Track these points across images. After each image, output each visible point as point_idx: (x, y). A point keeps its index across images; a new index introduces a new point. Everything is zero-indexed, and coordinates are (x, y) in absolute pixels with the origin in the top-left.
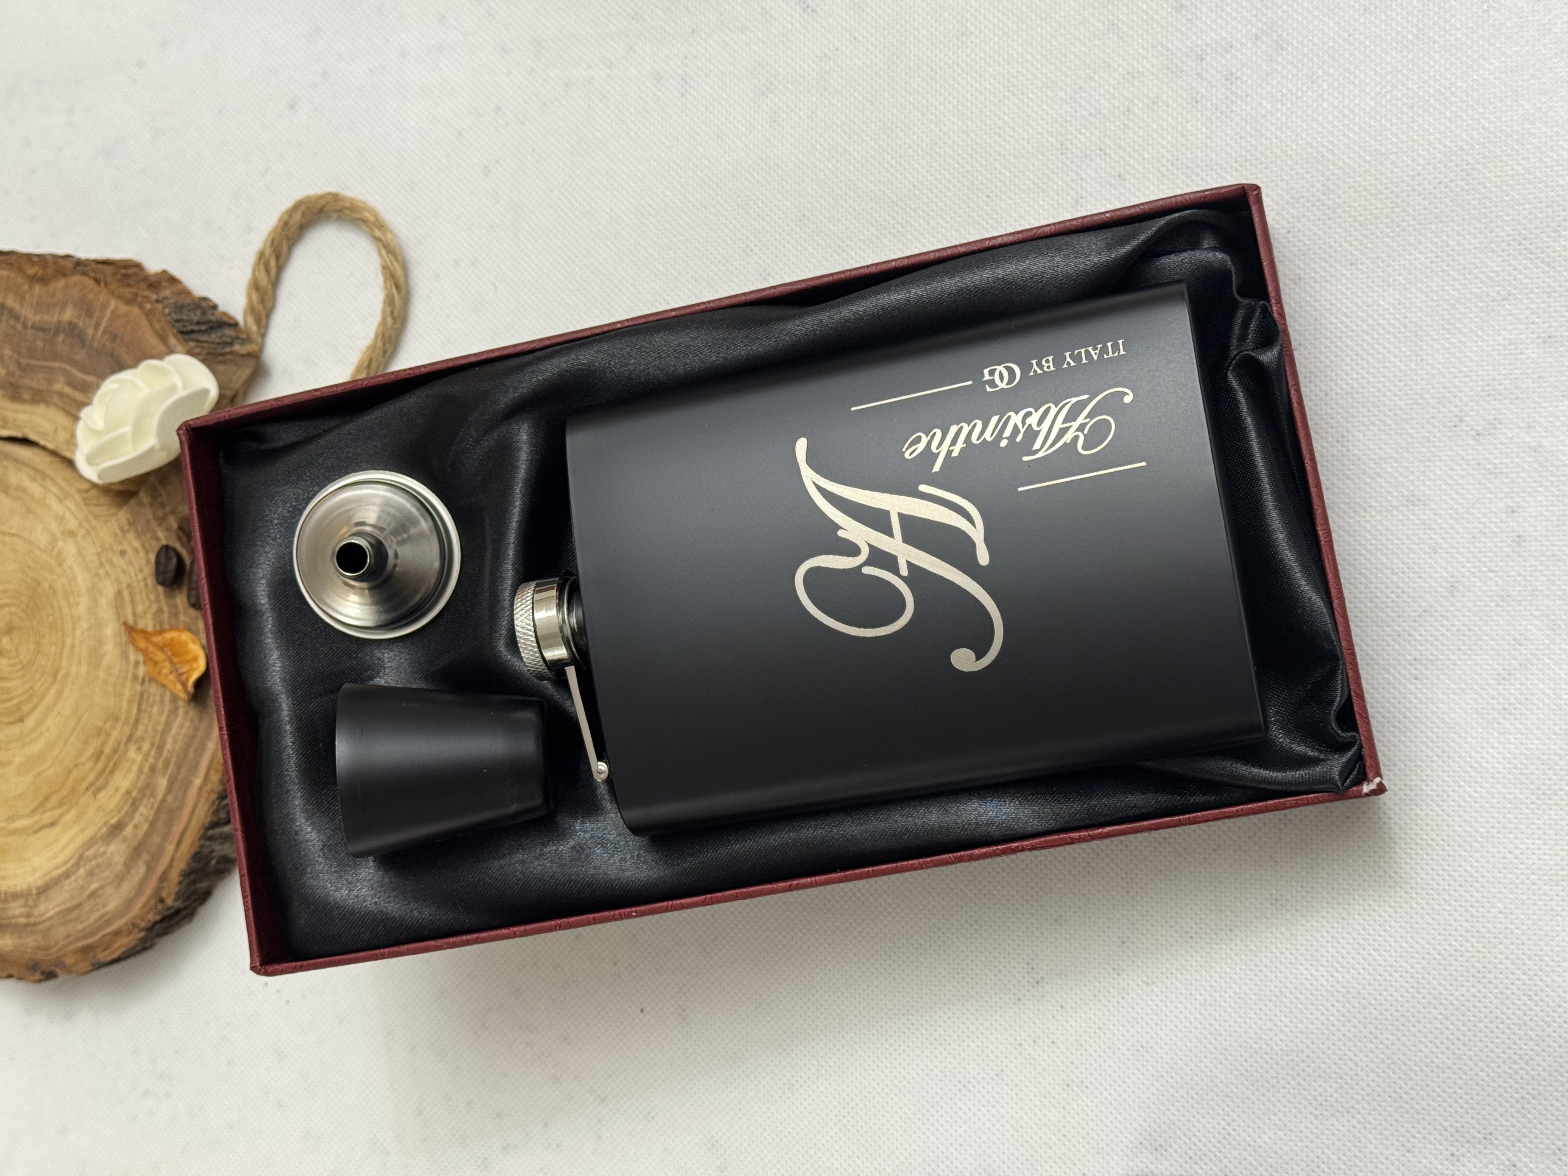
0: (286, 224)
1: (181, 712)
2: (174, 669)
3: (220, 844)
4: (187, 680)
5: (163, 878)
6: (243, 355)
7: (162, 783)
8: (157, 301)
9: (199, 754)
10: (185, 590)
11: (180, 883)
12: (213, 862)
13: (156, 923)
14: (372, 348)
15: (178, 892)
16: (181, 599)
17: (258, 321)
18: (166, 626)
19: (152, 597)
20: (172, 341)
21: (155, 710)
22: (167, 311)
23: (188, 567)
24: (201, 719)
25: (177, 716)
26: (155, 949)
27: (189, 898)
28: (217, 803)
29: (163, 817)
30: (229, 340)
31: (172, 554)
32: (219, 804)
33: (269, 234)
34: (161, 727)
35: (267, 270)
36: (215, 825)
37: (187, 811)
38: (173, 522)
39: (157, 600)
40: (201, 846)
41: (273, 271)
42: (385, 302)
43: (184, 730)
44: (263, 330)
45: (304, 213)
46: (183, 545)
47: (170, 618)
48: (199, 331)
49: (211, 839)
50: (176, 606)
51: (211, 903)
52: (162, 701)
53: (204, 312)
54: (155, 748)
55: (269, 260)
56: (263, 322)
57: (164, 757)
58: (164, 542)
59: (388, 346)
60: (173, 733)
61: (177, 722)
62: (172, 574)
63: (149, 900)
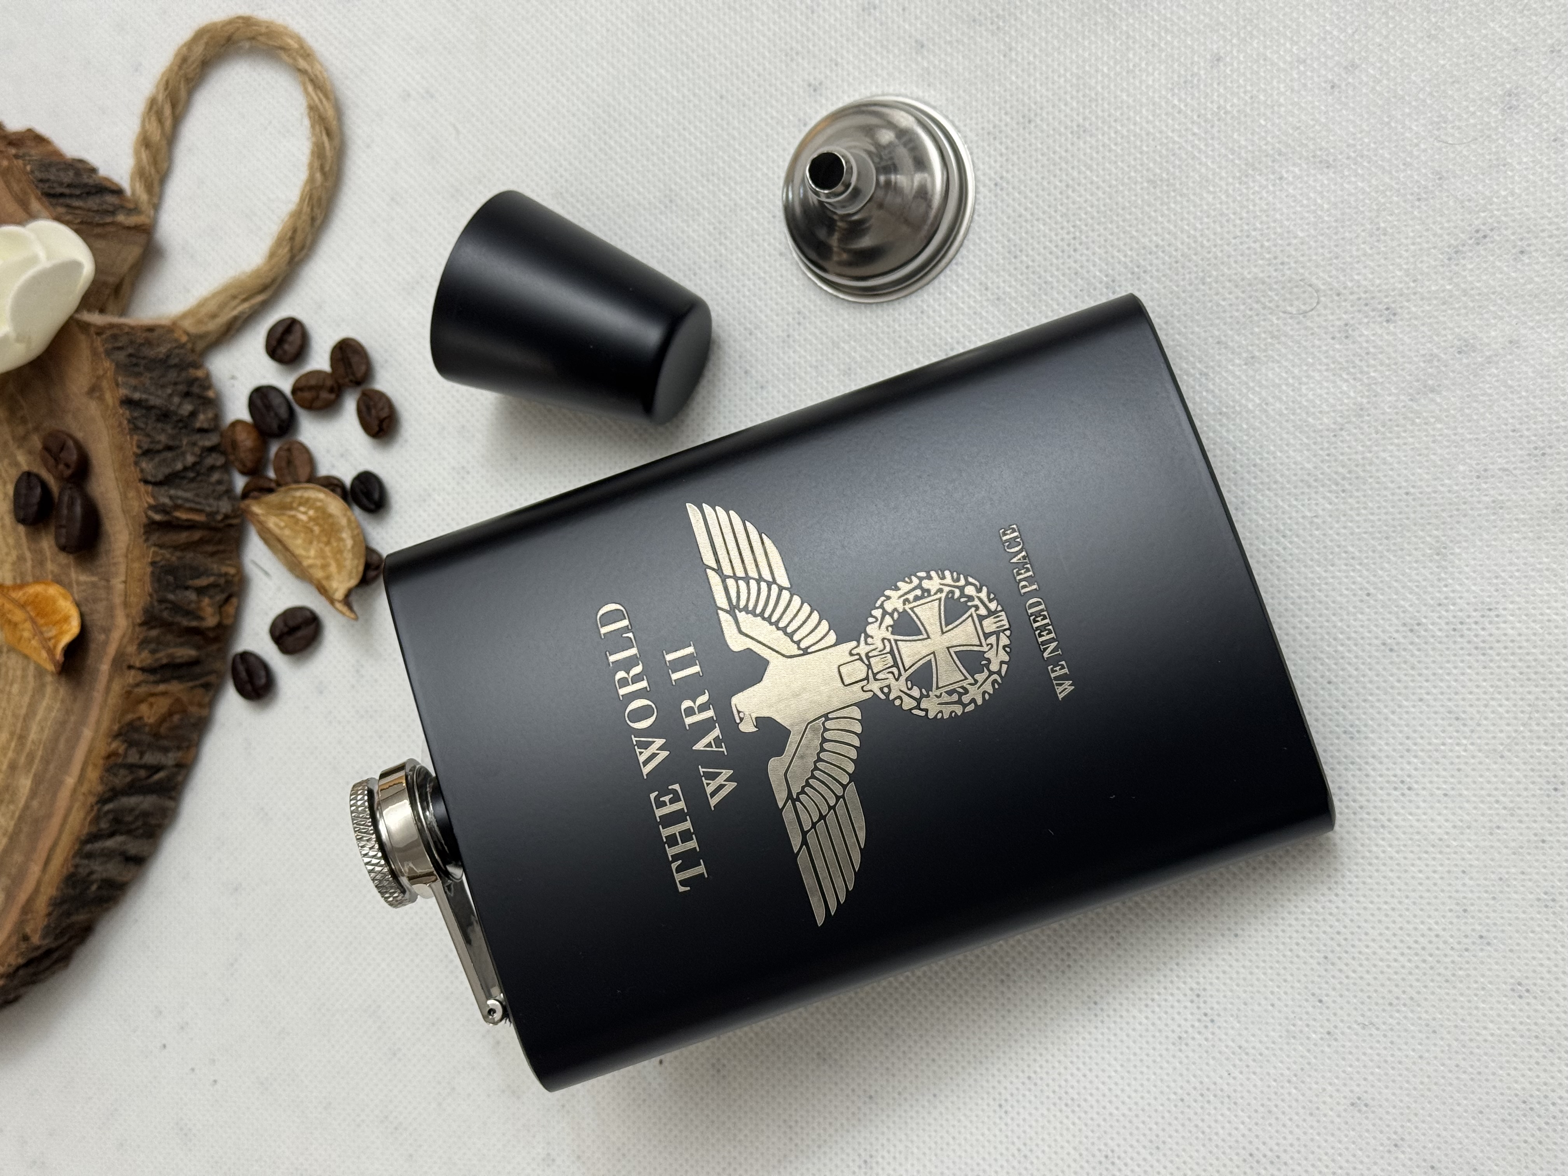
0: (184, 60)
1: (49, 689)
2: (38, 631)
3: (101, 864)
4: (55, 647)
5: (27, 909)
6: (129, 228)
7: (25, 783)
8: (16, 156)
9: (72, 744)
10: (53, 529)
11: (49, 914)
12: (94, 887)
13: (18, 968)
14: (296, 214)
15: (47, 927)
16: (47, 544)
17: (149, 188)
18: (30, 579)
19: (11, 541)
20: (35, 205)
21: (15, 689)
22: (28, 168)
23: (56, 501)
24: (75, 699)
25: (44, 696)
26: (22, 1002)
27: (62, 933)
28: (96, 808)
29: (26, 829)
30: (111, 208)
31: (34, 481)
32: (99, 810)
33: (163, 75)
34: (23, 711)
35: (160, 121)
36: (93, 837)
37: (56, 821)
38: (36, 442)
39: (18, 545)
40: (76, 866)
41: (168, 123)
42: (313, 153)
43: (53, 714)
44: (155, 200)
45: (207, 44)
46: (49, 470)
47: (33, 567)
48: (71, 196)
49: (89, 856)
50: (41, 551)
51: (94, 943)
52: (24, 677)
53: (78, 173)
54: (15, 738)
55: (162, 107)
56: (156, 189)
57: (27, 750)
58: (25, 468)
59: (317, 211)
60: (38, 718)
61: (44, 704)
62: (35, 508)
63: (9, 937)
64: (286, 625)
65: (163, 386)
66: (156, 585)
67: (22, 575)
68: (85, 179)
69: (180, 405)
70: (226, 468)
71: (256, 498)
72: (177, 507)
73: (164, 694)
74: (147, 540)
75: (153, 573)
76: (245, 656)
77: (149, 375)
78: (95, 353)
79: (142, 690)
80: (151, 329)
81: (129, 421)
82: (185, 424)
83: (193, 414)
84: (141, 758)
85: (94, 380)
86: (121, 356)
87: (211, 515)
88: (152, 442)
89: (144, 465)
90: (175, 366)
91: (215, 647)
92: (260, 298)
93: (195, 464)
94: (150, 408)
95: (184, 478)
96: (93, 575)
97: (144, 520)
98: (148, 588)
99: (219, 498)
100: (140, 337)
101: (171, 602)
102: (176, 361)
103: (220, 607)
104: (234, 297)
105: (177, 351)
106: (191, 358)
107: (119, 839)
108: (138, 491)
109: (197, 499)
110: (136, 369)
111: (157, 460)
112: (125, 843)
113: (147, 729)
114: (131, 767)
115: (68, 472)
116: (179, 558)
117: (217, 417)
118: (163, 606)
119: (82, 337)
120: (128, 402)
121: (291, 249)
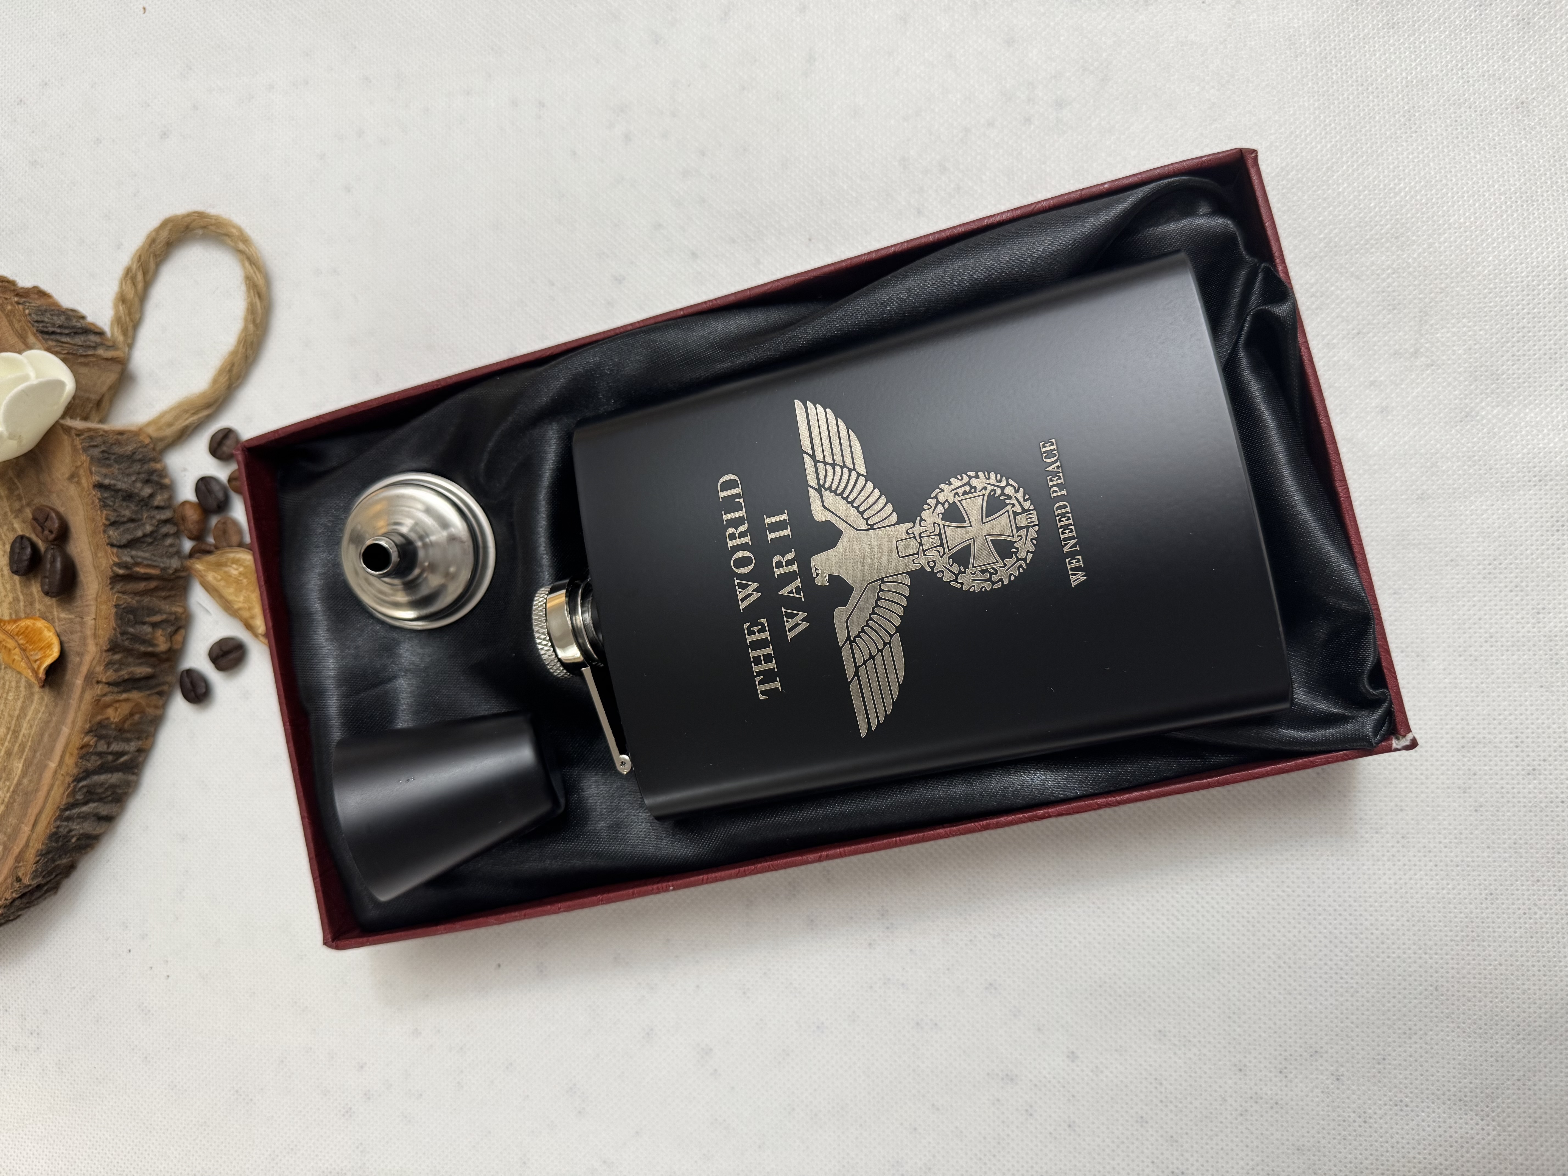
0: (154, 241)
2: (25, 655)
3: (78, 824)
4: (39, 668)
5: (19, 858)
6: (107, 359)
7: (18, 766)
8: (21, 304)
9: (54, 738)
10: (39, 580)
11: (37, 862)
12: (74, 840)
13: (14, 900)
14: (234, 353)
15: (36, 870)
16: (35, 589)
17: (125, 333)
18: (23, 615)
19: (8, 586)
20: (31, 339)
21: (11, 696)
22: (27, 312)
23: (43, 557)
24: (56, 705)
25: (33, 701)
26: (22, 919)
27: (50, 873)
28: (72, 785)
29: (19, 799)
30: (93, 344)
31: (27, 543)
32: (75, 787)
33: (137, 251)
34: (17, 712)
35: (134, 284)
36: (70, 806)
37: (42, 794)
38: (28, 513)
39: (13, 589)
40: (58, 827)
41: (140, 286)
42: (247, 310)
43: (39, 716)
44: (129, 341)
45: (171, 230)
46: (37, 536)
47: (25, 606)
48: (61, 334)
49: (69, 819)
50: (31, 594)
51: (75, 876)
52: (17, 687)
53: (68, 318)
54: (11, 733)
55: (136, 275)
56: (130, 333)
57: (19, 741)
58: (20, 533)
59: (250, 352)
60: (28, 718)
61: (33, 708)
62: (26, 563)
63: (6, 879)
64: (221, 649)
65: (129, 475)
66: (119, 622)
67: (17, 612)
68: (74, 322)
69: (141, 489)
70: (177, 535)
71: (198, 558)
72: (137, 564)
73: (126, 700)
74: (112, 589)
75: (116, 613)
76: (189, 672)
77: (117, 467)
78: (74, 449)
79: (108, 699)
80: (121, 433)
81: (100, 500)
82: (145, 503)
83: (151, 496)
84: (108, 747)
85: (73, 469)
86: (96, 452)
87: (164, 569)
88: (118, 516)
89: (111, 533)
90: (140, 460)
91: (166, 665)
92: (205, 413)
93: (152, 532)
94: (118, 491)
95: (143, 542)
96: (71, 613)
97: (111, 574)
98: (113, 624)
99: (171, 556)
100: (112, 439)
101: (132, 634)
102: (138, 457)
103: (171, 637)
104: (186, 411)
105: (141, 450)
106: (153, 455)
107: (92, 805)
108: (106, 553)
109: (155, 558)
110: (107, 462)
111: (122, 529)
112: (96, 808)
113: (113, 726)
114: (100, 754)
115: (51, 537)
116: (137, 602)
117: (171, 498)
118: (125, 638)
119: (66, 437)
120: (99, 486)
121: (230, 379)
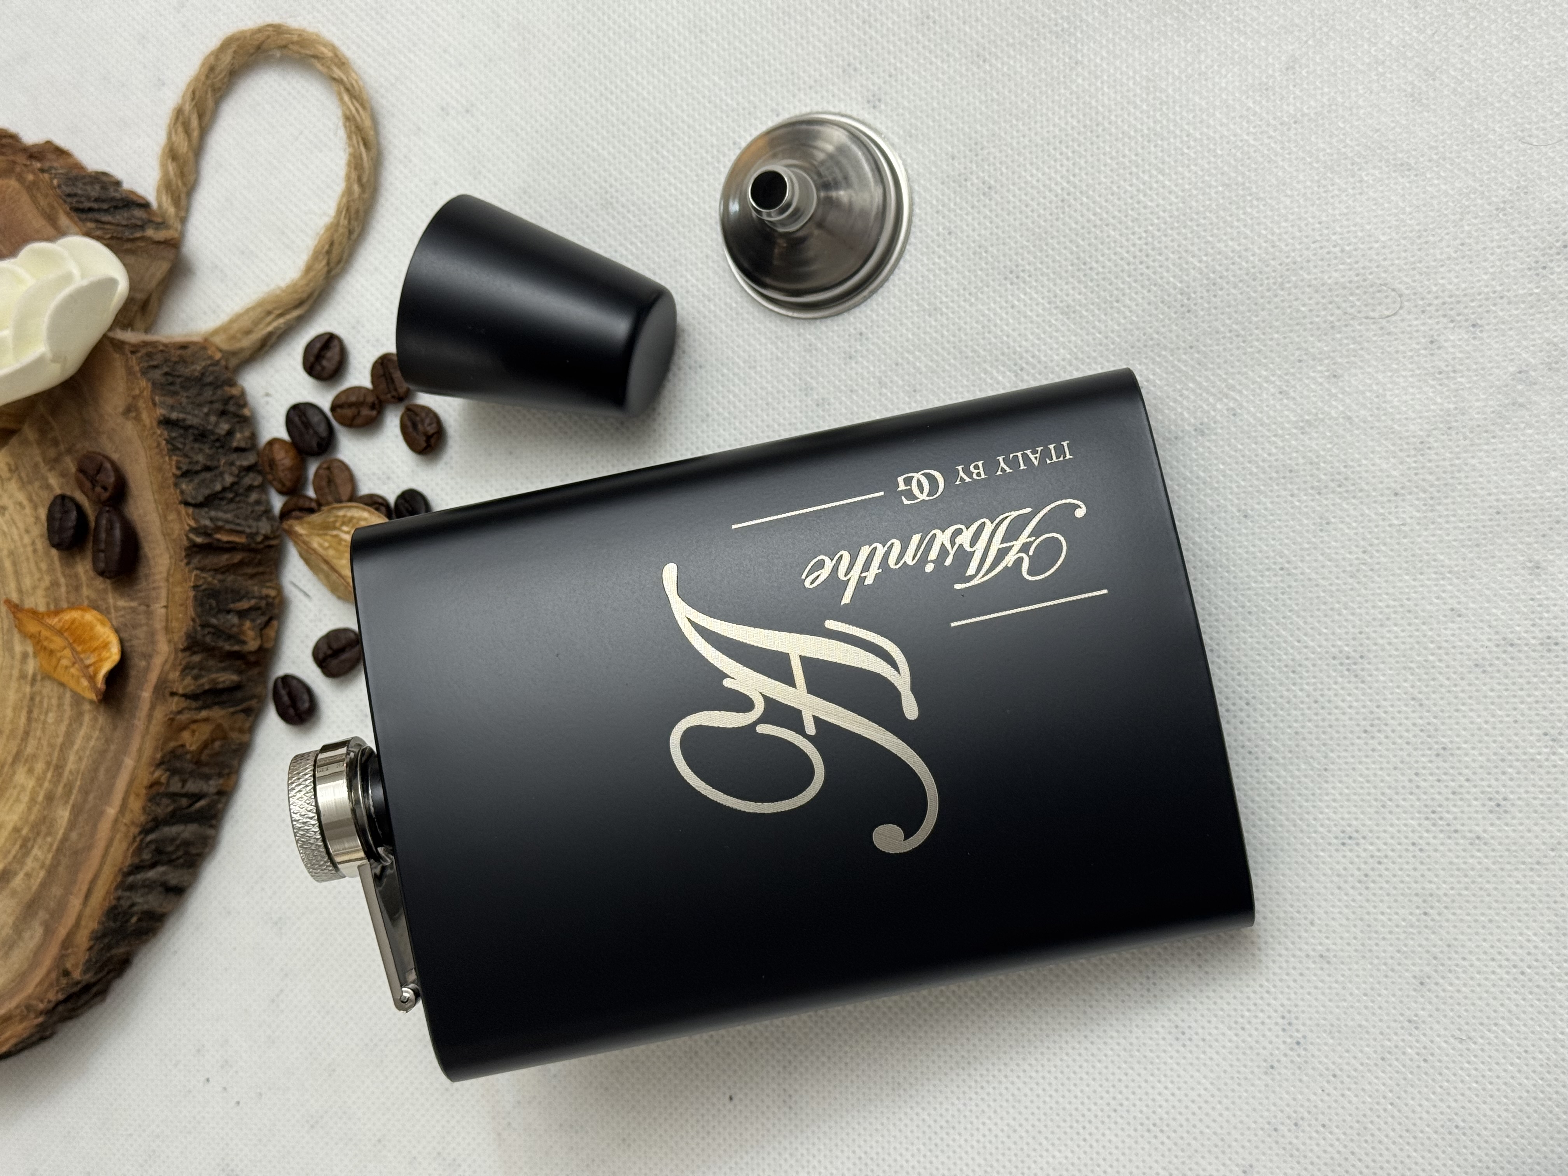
0: (212, 69)
1: (87, 718)
2: (77, 660)
3: (142, 896)
4: (96, 673)
5: (67, 943)
6: (159, 243)
7: (63, 815)
8: (42, 170)
9: (113, 774)
10: (89, 554)
11: (90, 949)
12: (134, 919)
13: (58, 1003)
14: (334, 227)
15: (89, 961)
16: (83, 568)
17: (176, 201)
18: (64, 605)
19: (44, 566)
20: (64, 221)
21: (51, 717)
22: (55, 182)
23: (92, 524)
24: (115, 728)
25: (81, 724)
26: (56, 1038)
27: (101, 969)
28: (138, 839)
29: (65, 861)
30: (139, 223)
31: (70, 505)
32: (142, 841)
33: (189, 85)
34: (60, 740)
35: (187, 132)
36: (136, 868)
37: (97, 853)
38: (70, 464)
39: (51, 570)
40: (119, 899)
41: (195, 134)
42: (349, 164)
43: (92, 743)
44: (182, 214)
45: (235, 52)
46: (84, 493)
47: (68, 593)
48: (99, 210)
49: (131, 888)
50: (76, 576)
51: (131, 974)
52: (60, 706)
53: (104, 187)
54: (51, 769)
55: (189, 119)
56: (183, 202)
57: (64, 780)
58: (58, 491)
59: (354, 223)
60: (76, 747)
61: (82, 733)
62: (70, 533)
63: (48, 973)
64: (330, 647)
65: (200, 405)
66: (199, 610)
67: (56, 601)
68: (113, 194)
69: (217, 424)
70: (262, 488)
71: (297, 518)
72: (218, 529)
73: (206, 720)
74: (188, 564)
75: (195, 597)
76: (287, 680)
77: (185, 394)
78: (130, 371)
79: (184, 717)
80: (184, 346)
81: (168, 442)
82: (222, 443)
83: (230, 433)
84: (183, 786)
85: (130, 400)
86: (157, 374)
87: (251, 536)
88: (190, 463)
89: (184, 486)
90: (210, 384)
91: (255, 671)
92: (295, 313)
93: (233, 484)
94: (187, 428)
95: (222, 499)
96: (133, 600)
97: (186, 543)
98: (191, 612)
99: (258, 519)
100: (175, 354)
101: (214, 626)
102: (210, 379)
103: (261, 630)
104: (269, 313)
105: (211, 368)
106: (227, 375)
107: (161, 869)
108: (179, 513)
109: (238, 521)
110: (172, 388)
111: (196, 481)
112: (164, 873)
113: (188, 756)
114: (174, 796)
115: (105, 495)
116: (220, 581)
117: (254, 437)
118: (206, 631)
119: (117, 356)
120: (166, 422)
121: (328, 264)
